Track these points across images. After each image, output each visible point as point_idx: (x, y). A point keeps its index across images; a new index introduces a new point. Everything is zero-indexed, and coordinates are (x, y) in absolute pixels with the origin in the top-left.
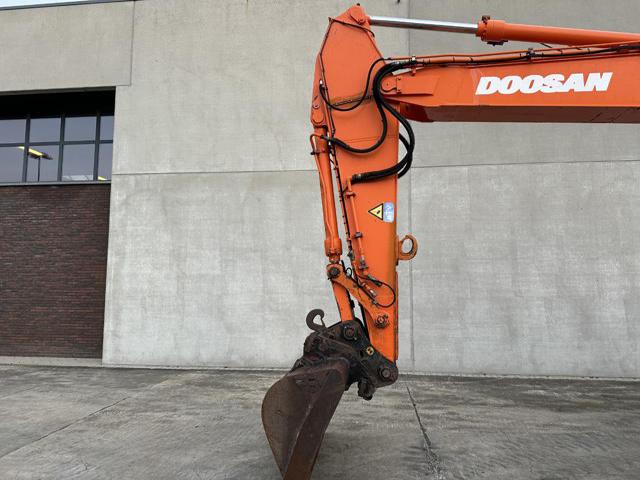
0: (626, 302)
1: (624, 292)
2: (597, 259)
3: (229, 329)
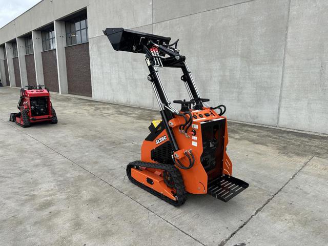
0: (221, 83)
1: (220, 78)
2: (211, 62)
3: (113, 90)
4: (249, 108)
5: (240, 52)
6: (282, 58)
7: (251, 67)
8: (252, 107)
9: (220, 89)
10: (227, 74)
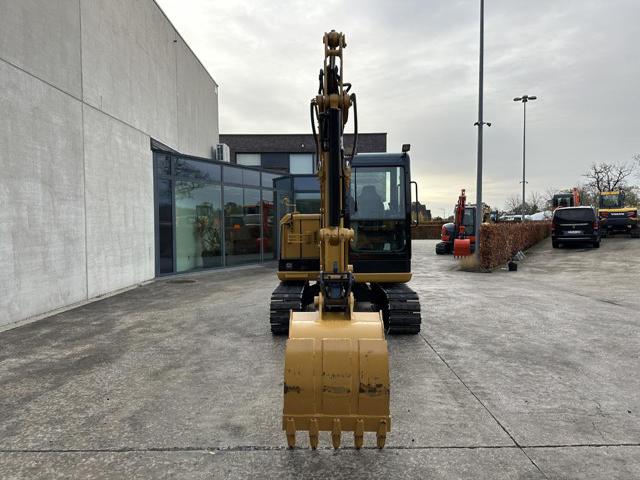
4: (59, 280)
5: (39, 171)
6: (83, 193)
7: (56, 203)
8: (61, 278)
9: (14, 250)
10: (25, 214)
